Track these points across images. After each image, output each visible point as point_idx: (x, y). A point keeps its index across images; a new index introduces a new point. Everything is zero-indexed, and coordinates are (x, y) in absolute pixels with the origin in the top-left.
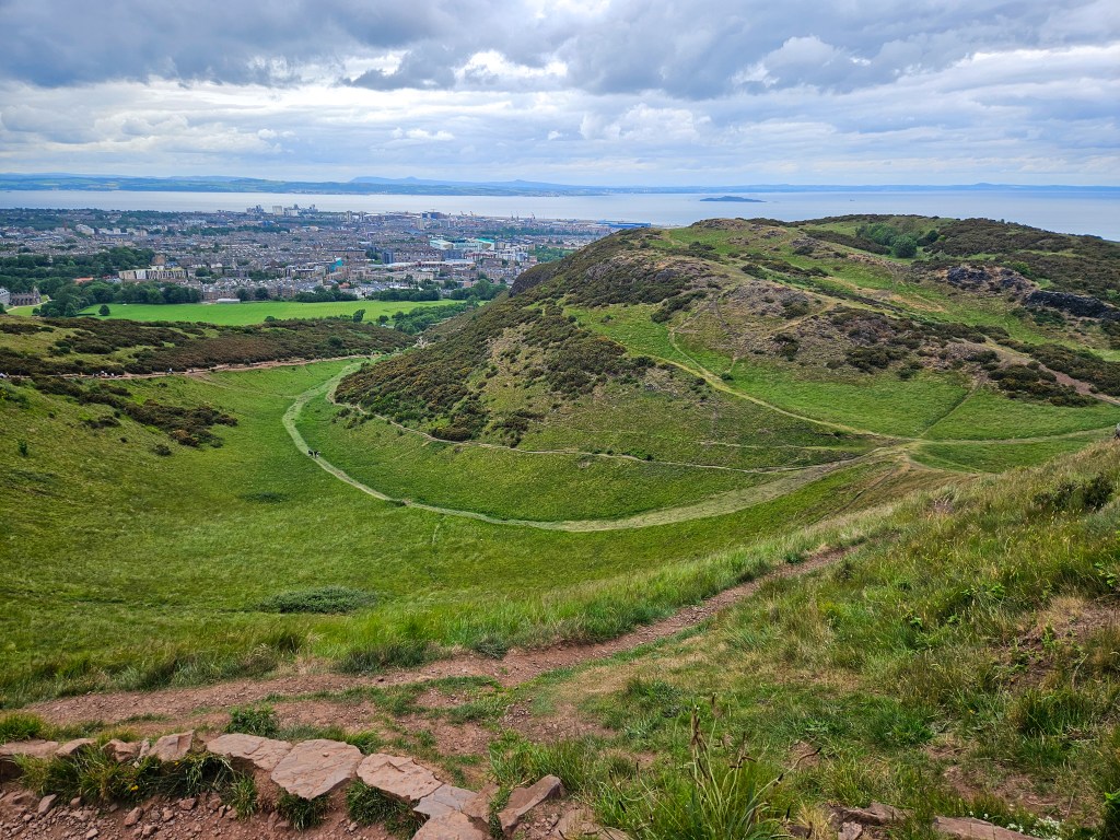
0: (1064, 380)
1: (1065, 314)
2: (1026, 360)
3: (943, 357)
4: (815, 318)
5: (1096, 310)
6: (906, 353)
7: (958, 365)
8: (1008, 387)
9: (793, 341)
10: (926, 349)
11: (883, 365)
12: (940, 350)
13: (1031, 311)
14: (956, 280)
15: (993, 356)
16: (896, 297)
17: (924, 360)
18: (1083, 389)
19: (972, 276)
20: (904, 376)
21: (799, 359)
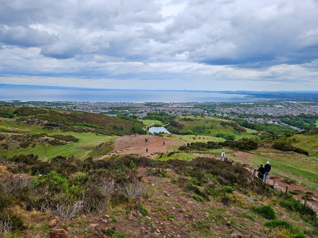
0: (61, 141)
1: (53, 127)
2: (53, 139)
3: (39, 141)
4: (9, 139)
5: (58, 126)
6: (31, 142)
7: (42, 142)
8: (53, 144)
9: (6, 145)
10: (35, 140)
11: (28, 146)
12: (38, 140)
13: (47, 127)
14: (29, 123)
15: (48, 139)
16: (17, 129)
17: (36, 142)
18: (64, 142)
19: (32, 121)
20: (33, 147)
21: (9, 149)
